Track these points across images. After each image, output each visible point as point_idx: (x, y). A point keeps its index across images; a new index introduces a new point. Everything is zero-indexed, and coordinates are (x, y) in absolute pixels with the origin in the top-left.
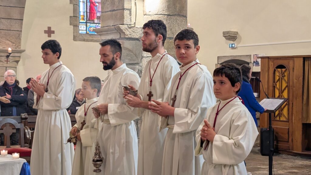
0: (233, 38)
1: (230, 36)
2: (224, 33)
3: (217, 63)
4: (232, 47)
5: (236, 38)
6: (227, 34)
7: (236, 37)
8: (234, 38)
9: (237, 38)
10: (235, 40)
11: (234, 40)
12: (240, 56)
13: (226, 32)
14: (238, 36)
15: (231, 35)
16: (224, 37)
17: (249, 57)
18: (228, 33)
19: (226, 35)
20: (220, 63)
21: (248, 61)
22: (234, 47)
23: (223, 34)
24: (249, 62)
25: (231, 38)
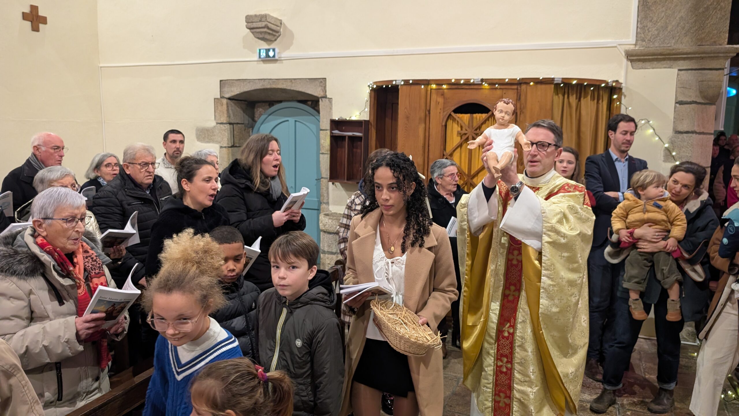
0: (272, 34)
1: (268, 28)
2: (249, 19)
3: (219, 97)
4: (267, 56)
5: (277, 35)
6: (260, 21)
7: (277, 32)
8: (274, 33)
9: (280, 35)
10: (276, 40)
11: (273, 39)
12: (291, 80)
13: (256, 16)
14: (281, 30)
15: (270, 25)
16: (249, 30)
17: (317, 82)
18: (263, 19)
19: (255, 25)
20: (228, 95)
21: (316, 94)
22: (274, 56)
23: (247, 22)
24: (320, 96)
25: (269, 34)
